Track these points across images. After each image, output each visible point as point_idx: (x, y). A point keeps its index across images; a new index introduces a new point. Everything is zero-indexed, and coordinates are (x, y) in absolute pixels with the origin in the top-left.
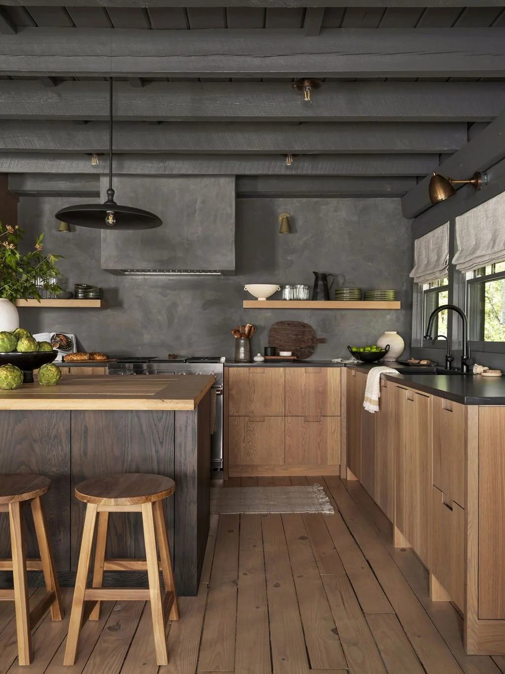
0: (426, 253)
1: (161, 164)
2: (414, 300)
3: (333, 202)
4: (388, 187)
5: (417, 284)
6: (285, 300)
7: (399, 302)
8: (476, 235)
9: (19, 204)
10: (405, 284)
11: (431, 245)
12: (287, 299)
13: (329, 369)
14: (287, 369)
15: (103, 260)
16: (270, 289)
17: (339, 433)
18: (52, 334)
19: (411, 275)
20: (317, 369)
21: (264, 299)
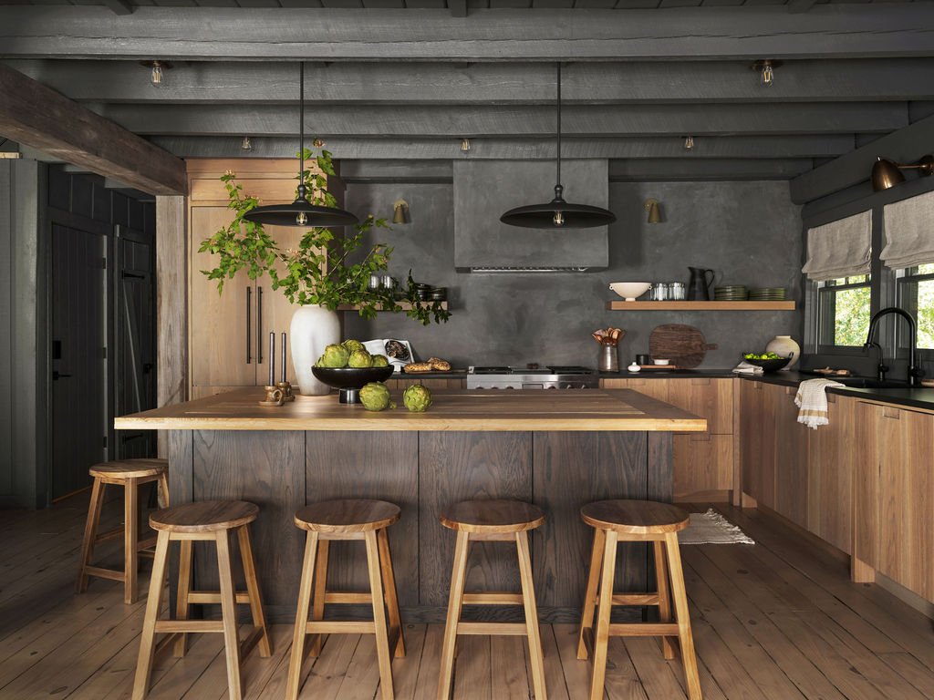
0: (828, 244)
1: (534, 148)
2: (807, 299)
3: (710, 186)
4: (780, 169)
5: (811, 280)
6: (657, 300)
7: (794, 302)
8: (920, 227)
9: (346, 192)
10: (793, 280)
11: (838, 236)
12: (660, 299)
13: (719, 380)
14: (671, 380)
15: (456, 257)
16: (641, 287)
17: (731, 454)
18: (385, 341)
19: (804, 271)
20: (705, 380)
21: (634, 299)
